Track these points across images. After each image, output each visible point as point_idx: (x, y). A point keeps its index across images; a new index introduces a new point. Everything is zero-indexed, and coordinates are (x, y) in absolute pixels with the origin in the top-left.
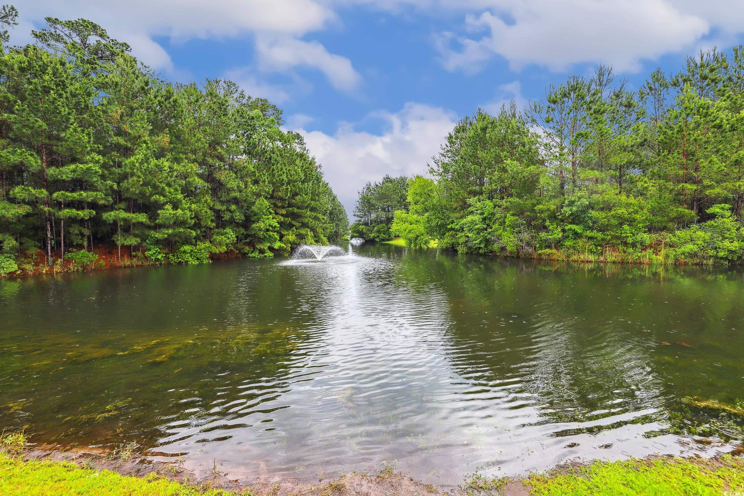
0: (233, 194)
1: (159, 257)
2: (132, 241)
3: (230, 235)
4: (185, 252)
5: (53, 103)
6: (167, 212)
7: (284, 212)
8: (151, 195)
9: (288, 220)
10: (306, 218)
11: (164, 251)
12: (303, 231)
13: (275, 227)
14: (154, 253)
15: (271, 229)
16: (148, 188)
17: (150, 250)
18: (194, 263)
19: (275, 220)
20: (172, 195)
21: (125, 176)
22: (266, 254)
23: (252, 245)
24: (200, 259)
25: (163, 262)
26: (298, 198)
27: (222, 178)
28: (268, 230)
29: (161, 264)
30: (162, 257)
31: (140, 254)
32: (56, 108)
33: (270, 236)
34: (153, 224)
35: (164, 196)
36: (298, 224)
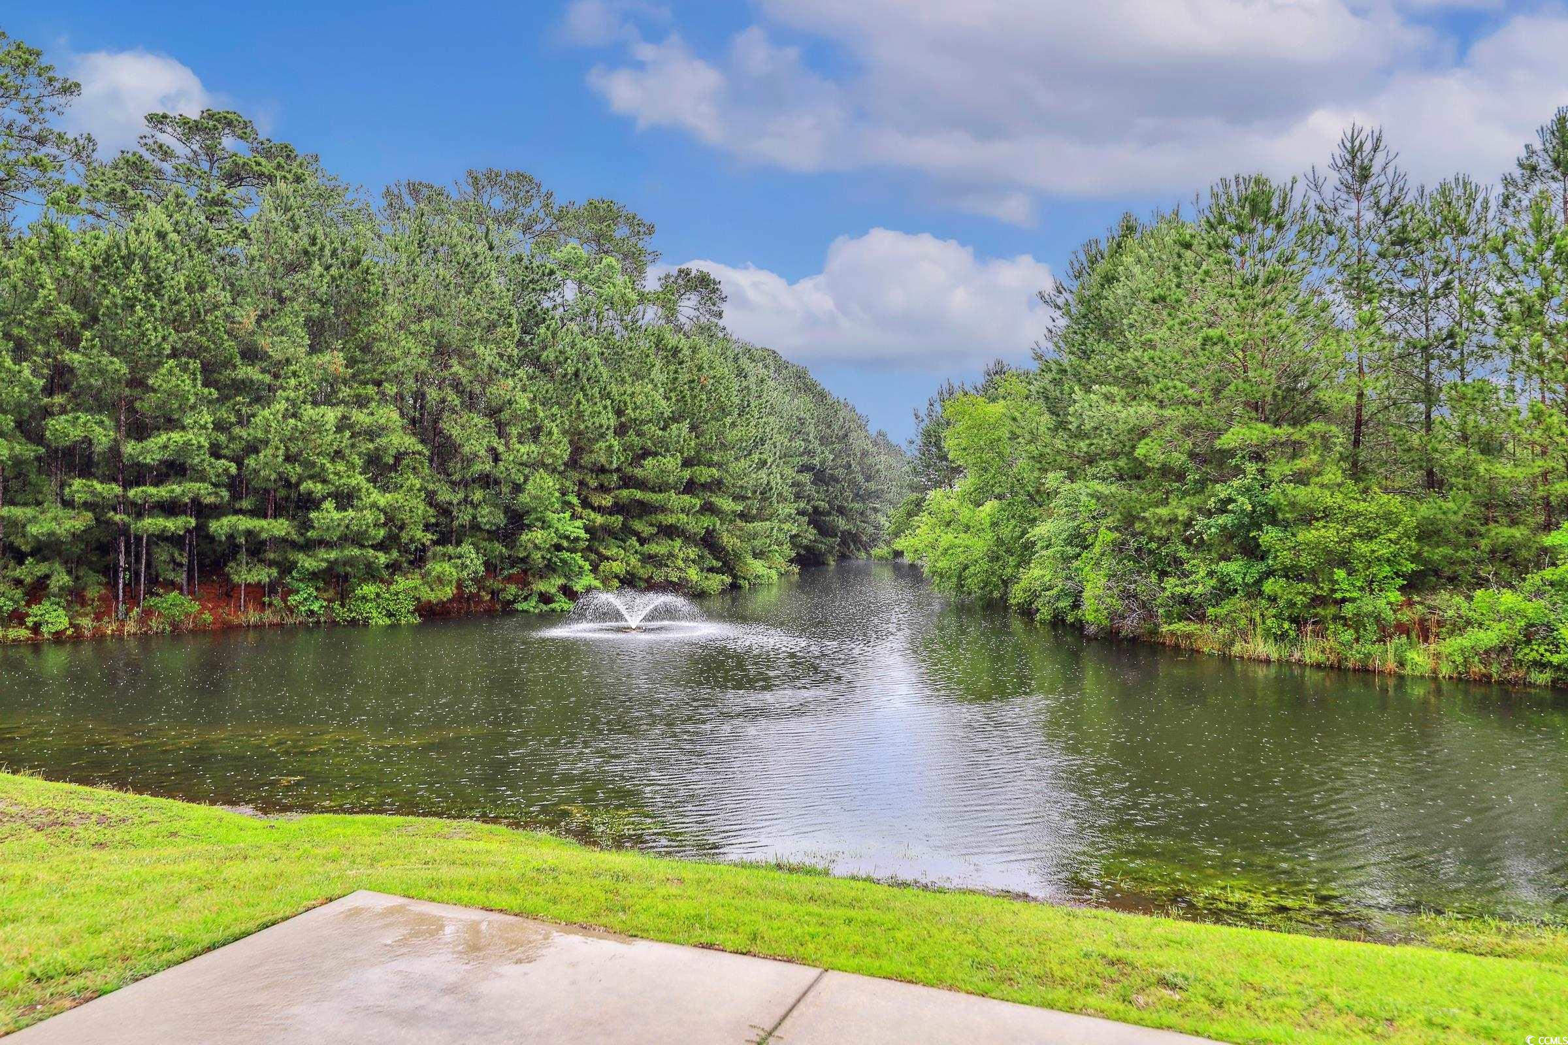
0: (477, 468)
1: (315, 607)
2: (262, 575)
3: (471, 557)
4: (364, 598)
5: (139, 326)
6: (328, 515)
7: (607, 501)
8: (301, 480)
9: (617, 520)
10: (672, 512)
11: (326, 595)
12: (659, 548)
13: (577, 539)
14: (305, 599)
15: (565, 544)
16: (294, 468)
17: (297, 592)
18: (381, 622)
19: (579, 523)
20: (341, 477)
21: (253, 448)
22: (553, 605)
23: (522, 581)
24: (394, 615)
25: (322, 619)
26: (649, 462)
27: (455, 432)
28: (558, 548)
29: (318, 622)
30: (322, 607)
31: (277, 601)
32: (143, 335)
33: (564, 561)
34: (301, 540)
35: (324, 481)
36: (646, 530)
